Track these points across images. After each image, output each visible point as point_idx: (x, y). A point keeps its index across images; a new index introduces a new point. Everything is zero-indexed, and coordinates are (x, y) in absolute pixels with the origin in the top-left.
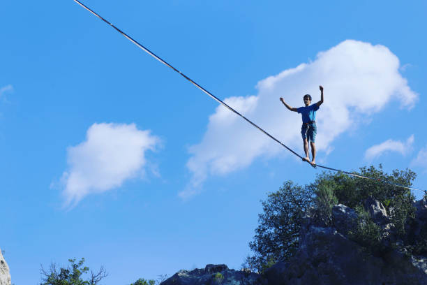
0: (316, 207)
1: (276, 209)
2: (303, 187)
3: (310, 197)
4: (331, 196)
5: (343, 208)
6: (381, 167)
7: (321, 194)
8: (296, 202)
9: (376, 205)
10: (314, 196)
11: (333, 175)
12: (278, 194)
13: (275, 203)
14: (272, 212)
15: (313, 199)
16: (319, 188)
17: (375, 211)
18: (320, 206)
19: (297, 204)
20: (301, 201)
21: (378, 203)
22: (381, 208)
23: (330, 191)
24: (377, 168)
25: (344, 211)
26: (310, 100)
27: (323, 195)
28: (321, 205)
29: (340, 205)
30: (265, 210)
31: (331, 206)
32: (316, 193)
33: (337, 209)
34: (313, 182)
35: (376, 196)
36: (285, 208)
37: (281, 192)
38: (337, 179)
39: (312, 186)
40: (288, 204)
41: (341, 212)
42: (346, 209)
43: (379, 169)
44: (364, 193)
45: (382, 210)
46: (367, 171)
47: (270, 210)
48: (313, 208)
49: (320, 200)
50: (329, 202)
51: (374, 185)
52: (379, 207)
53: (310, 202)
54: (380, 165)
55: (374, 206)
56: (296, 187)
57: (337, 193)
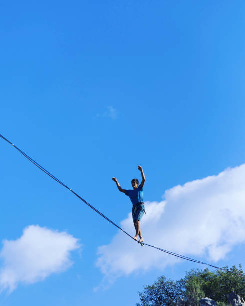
0: (187, 300)
1: (151, 300)
2: (175, 282)
3: (181, 291)
4: (199, 291)
5: (209, 301)
6: (240, 267)
7: (190, 289)
8: (168, 295)
9: (238, 300)
10: (184, 290)
11: (201, 272)
12: (154, 287)
13: (151, 295)
14: (148, 302)
15: (184, 293)
16: (189, 284)
17: (237, 305)
18: (190, 299)
19: (170, 296)
20: (173, 294)
21: (240, 298)
22: (242, 302)
23: (198, 286)
24: (237, 267)
25: (210, 304)
27: (193, 290)
28: (191, 297)
29: (207, 299)
30: (142, 300)
31: (199, 299)
32: (186, 287)
33: (204, 302)
34: (184, 278)
35: (238, 292)
36: (159, 299)
37: (156, 286)
38: (204, 277)
39: (182, 281)
40: (162, 297)
41: (207, 304)
42: (211, 302)
43: (240, 269)
44: (227, 288)
45: (242, 303)
46: (230, 270)
47: (146, 300)
48: (183, 300)
49: (190, 294)
50: (197, 296)
51: (236, 283)
52: (241, 302)
53: (181, 294)
54: (240, 265)
55: (235, 300)
56: (169, 282)
57: (204, 288)
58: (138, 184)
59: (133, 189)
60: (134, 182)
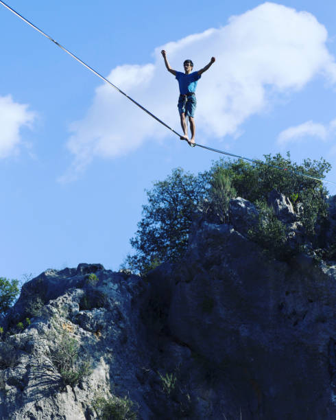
0: (211, 200)
1: (163, 200)
2: (196, 175)
3: (204, 187)
4: (228, 188)
5: (242, 202)
6: (288, 155)
7: (216, 185)
8: (186, 193)
9: (281, 200)
10: (208, 186)
11: (233, 162)
12: (165, 182)
13: (162, 194)
14: (159, 203)
15: (208, 190)
16: (214, 178)
17: (280, 207)
18: (216, 198)
19: (188, 195)
20: (192, 192)
21: (284, 197)
22: (288, 203)
23: (228, 181)
24: (284, 156)
25: (243, 205)
26: (192, 66)
27: (220, 186)
28: (217, 197)
29: (239, 198)
30: (151, 200)
31: (228, 199)
32: (210, 183)
33: (235, 203)
34: (208, 170)
35: (282, 189)
36: (174, 199)
37: (169, 181)
38: (236, 168)
39: (206, 174)
40: (177, 196)
41: (240, 206)
42: (247, 204)
43: (287, 158)
44: (267, 185)
45: (288, 205)
46: (272, 159)
47: (155, 201)
48: (206, 200)
49: (216, 192)
50: (226, 195)
51: (280, 176)
52: (285, 203)
53: (204, 193)
54: (288, 152)
55: (278, 201)
56: (187, 175)
57: (235, 184)
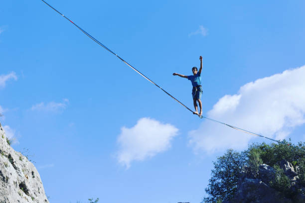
0: (249, 166)
1: (222, 167)
2: (240, 153)
3: (244, 159)
4: (258, 159)
5: (266, 166)
6: (290, 140)
7: (251, 157)
8: (235, 163)
9: (287, 165)
10: (247, 159)
11: (259, 145)
12: (224, 157)
13: (222, 163)
14: (220, 169)
15: (247, 161)
16: (250, 154)
17: (287, 169)
19: (236, 164)
20: (238, 162)
21: (288, 163)
22: (291, 166)
23: (258, 155)
24: (288, 141)
25: (266, 168)
27: (253, 158)
28: (252, 164)
29: (264, 165)
30: (216, 167)
31: (258, 165)
32: (248, 156)
33: (262, 167)
34: (247, 149)
35: (287, 159)
36: (228, 166)
38: (262, 148)
39: (245, 152)
40: (230, 164)
42: (268, 167)
43: (289, 142)
44: (279, 156)
45: (291, 168)
46: (281, 143)
47: (218, 168)
48: (246, 166)
49: (251, 161)
50: (257, 163)
51: (286, 152)
52: (289, 166)
53: (245, 162)
56: (235, 153)
57: (262, 157)
58: (197, 70)
59: (193, 75)
60: (194, 69)
